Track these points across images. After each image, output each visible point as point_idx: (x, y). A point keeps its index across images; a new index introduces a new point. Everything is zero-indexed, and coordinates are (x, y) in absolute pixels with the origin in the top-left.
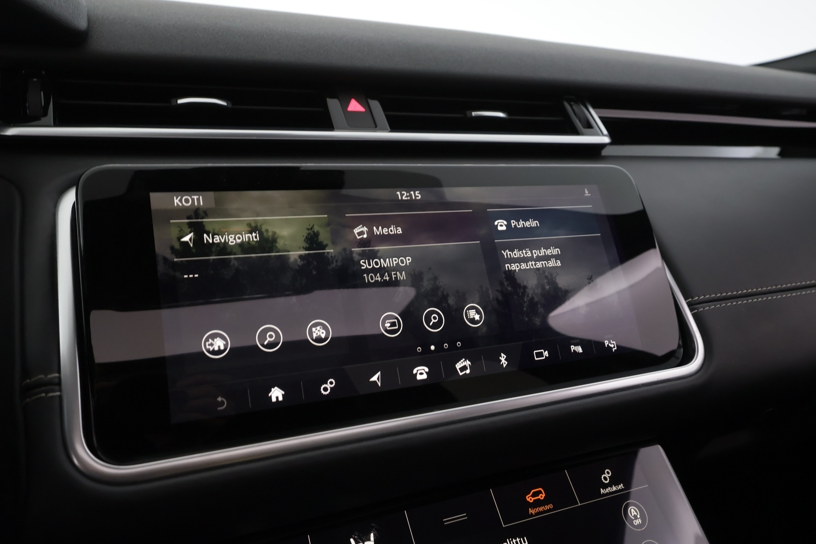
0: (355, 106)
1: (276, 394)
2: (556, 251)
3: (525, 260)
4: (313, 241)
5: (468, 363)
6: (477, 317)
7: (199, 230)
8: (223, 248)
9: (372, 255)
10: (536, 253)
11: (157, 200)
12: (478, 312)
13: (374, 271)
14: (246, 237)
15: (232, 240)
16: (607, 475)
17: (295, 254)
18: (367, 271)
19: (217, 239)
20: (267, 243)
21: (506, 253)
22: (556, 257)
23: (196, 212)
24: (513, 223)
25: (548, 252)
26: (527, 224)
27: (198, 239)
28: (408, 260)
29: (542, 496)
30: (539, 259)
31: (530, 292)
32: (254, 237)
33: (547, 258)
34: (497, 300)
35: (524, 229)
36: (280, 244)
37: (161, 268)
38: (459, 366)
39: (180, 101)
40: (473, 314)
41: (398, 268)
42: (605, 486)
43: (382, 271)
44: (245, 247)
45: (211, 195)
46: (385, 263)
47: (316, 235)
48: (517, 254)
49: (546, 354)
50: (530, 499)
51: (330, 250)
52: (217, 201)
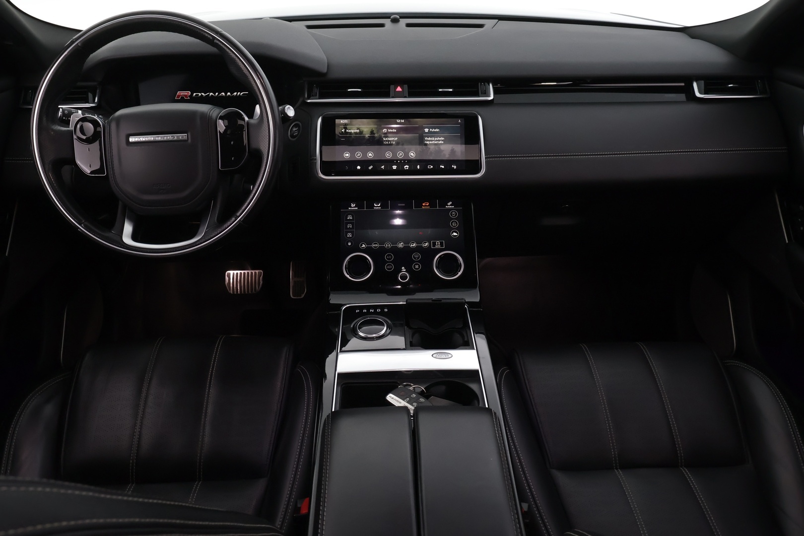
0: (399, 89)
1: (359, 167)
2: (442, 139)
3: (432, 141)
4: (372, 132)
5: (408, 166)
6: (413, 155)
7: (346, 128)
8: (351, 133)
9: (387, 137)
10: (436, 139)
11: (337, 121)
12: (414, 154)
13: (387, 141)
14: (356, 131)
15: (353, 131)
16: (450, 203)
17: (367, 136)
18: (385, 141)
19: (350, 131)
20: (361, 132)
21: (426, 138)
22: (442, 140)
23: (346, 124)
24: (431, 130)
25: (440, 139)
26: (435, 130)
27: (345, 131)
28: (396, 139)
29: (427, 205)
30: (436, 141)
31: (431, 150)
32: (358, 131)
33: (439, 141)
34: (420, 151)
35: (434, 131)
36: (364, 133)
37: (337, 137)
38: (405, 167)
39: (349, 90)
40: (412, 154)
41: (393, 140)
42: (448, 206)
43: (389, 141)
44: (356, 133)
45: (349, 120)
46: (389, 139)
47: (373, 131)
48: (429, 139)
49: (432, 167)
50: (424, 204)
51: (376, 135)
52: (350, 121)
